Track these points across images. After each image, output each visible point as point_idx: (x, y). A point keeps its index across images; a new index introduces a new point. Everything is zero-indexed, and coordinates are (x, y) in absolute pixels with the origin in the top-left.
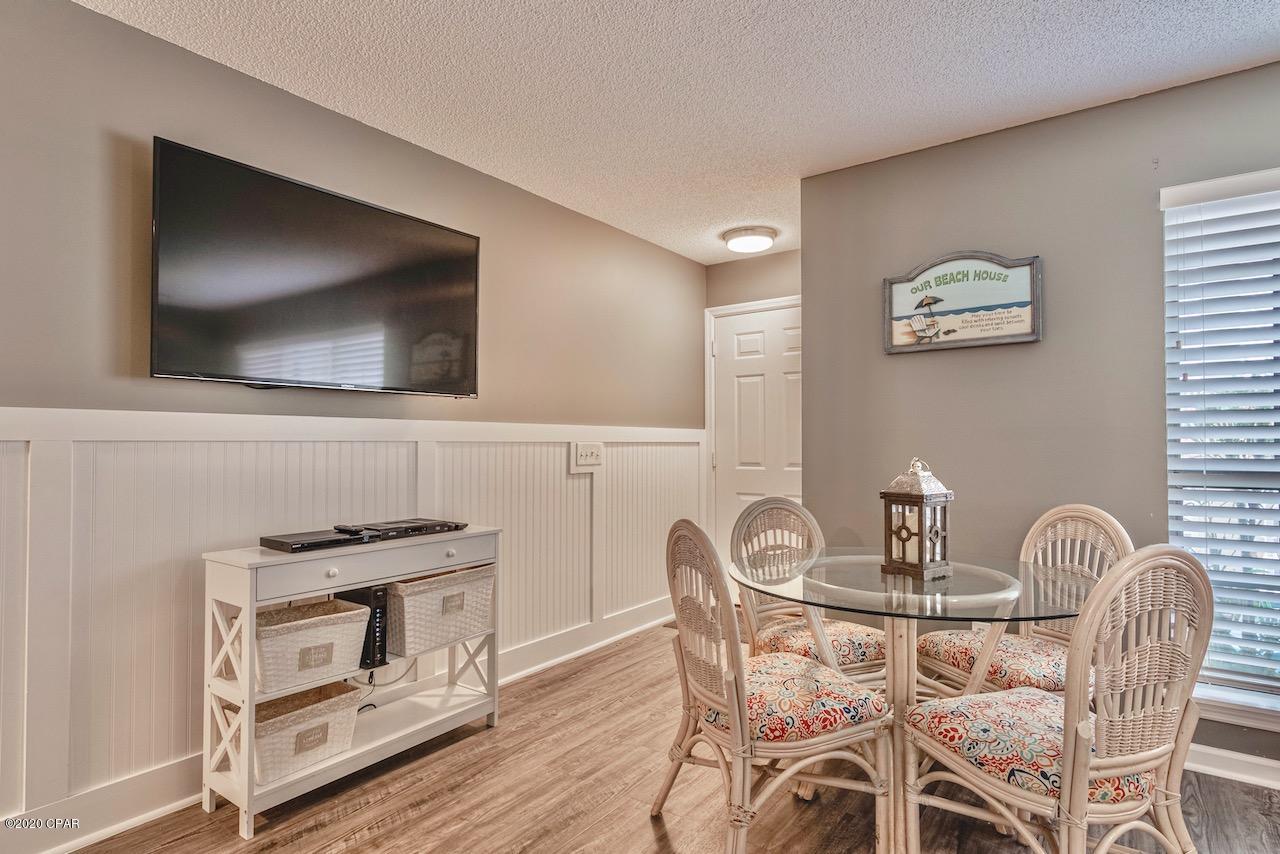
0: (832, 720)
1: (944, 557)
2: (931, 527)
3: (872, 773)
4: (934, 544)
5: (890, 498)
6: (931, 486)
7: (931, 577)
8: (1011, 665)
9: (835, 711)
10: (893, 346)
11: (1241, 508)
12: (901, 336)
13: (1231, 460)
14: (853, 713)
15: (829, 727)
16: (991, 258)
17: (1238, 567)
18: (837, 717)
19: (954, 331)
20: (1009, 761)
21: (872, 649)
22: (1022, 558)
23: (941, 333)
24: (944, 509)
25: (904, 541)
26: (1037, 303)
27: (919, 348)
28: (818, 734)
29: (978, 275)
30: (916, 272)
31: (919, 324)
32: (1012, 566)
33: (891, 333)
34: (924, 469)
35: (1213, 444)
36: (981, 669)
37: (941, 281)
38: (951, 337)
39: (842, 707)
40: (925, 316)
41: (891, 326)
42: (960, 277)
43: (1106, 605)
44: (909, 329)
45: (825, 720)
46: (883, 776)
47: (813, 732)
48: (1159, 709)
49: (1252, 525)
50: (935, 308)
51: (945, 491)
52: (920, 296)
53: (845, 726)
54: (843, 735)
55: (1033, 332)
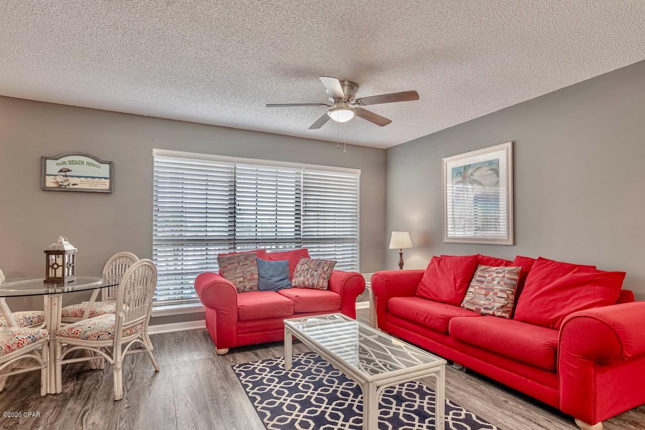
0: (22, 342)
1: (73, 274)
2: (68, 263)
3: (40, 361)
4: (69, 269)
5: (48, 253)
6: (68, 247)
7: (67, 281)
8: (98, 310)
9: (24, 339)
10: (46, 187)
11: (174, 250)
12: (50, 182)
13: (173, 236)
14: (32, 338)
15: (20, 346)
16: (94, 158)
17: (173, 268)
18: (25, 341)
19: (77, 184)
20: (97, 333)
21: (36, 319)
22: (104, 273)
23: (70, 185)
24: (73, 256)
25: (55, 269)
26: (111, 178)
27: (60, 189)
28: (15, 350)
29: (88, 164)
30: (60, 156)
31: (60, 179)
32: (100, 274)
33: (45, 181)
34: (65, 240)
35: (168, 231)
36: (87, 314)
37: (71, 163)
38: (75, 187)
39: (27, 337)
40: (63, 176)
41: (45, 178)
42: (80, 163)
43: (128, 277)
44: (55, 181)
45: (19, 343)
46: (45, 360)
47: (12, 349)
48: (143, 305)
49: (177, 255)
50: (68, 174)
51: (74, 249)
52: (61, 167)
53: (28, 344)
54: (27, 348)
55: (110, 189)
